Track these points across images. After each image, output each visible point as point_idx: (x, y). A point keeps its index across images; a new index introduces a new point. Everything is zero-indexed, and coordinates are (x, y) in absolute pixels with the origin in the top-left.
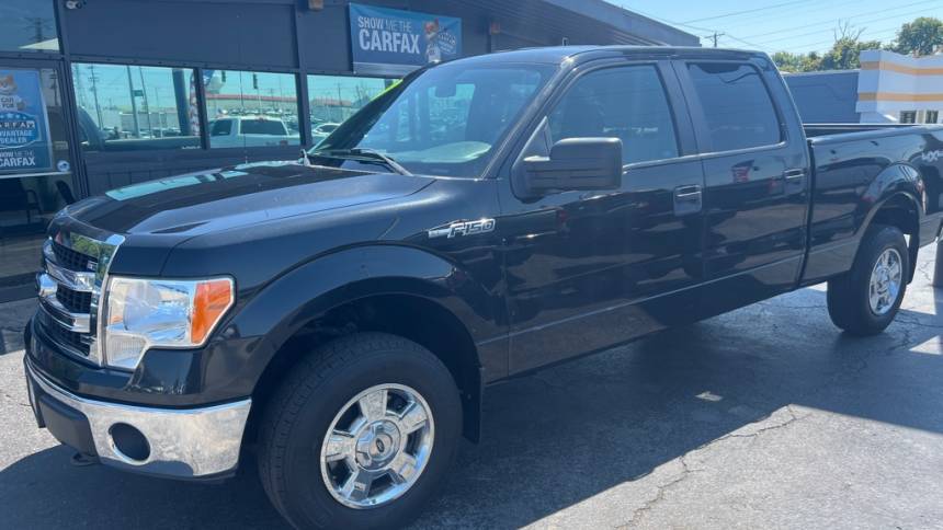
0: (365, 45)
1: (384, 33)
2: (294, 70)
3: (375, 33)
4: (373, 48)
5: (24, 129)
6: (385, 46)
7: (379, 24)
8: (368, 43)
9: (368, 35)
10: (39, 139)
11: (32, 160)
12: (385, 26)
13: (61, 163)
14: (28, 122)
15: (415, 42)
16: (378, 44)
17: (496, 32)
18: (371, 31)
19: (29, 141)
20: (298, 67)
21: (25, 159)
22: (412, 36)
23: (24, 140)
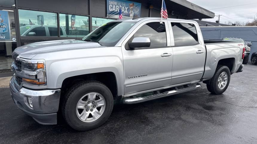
0: (111, 9)
1: (117, 6)
2: (88, 15)
3: (114, 6)
4: (113, 11)
5: (2, 28)
6: (116, 10)
7: (116, 3)
8: (112, 9)
9: (112, 6)
10: (7, 31)
11: (4, 37)
12: (117, 4)
13: (13, 39)
14: (4, 26)
15: (126, 9)
16: (115, 10)
17: (151, 8)
18: (113, 5)
19: (3, 31)
20: (89, 15)
21: (2, 37)
22: (125, 7)
23: (2, 31)
